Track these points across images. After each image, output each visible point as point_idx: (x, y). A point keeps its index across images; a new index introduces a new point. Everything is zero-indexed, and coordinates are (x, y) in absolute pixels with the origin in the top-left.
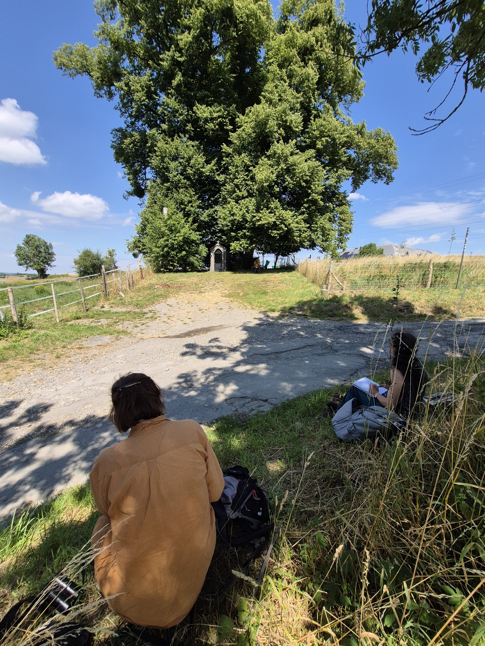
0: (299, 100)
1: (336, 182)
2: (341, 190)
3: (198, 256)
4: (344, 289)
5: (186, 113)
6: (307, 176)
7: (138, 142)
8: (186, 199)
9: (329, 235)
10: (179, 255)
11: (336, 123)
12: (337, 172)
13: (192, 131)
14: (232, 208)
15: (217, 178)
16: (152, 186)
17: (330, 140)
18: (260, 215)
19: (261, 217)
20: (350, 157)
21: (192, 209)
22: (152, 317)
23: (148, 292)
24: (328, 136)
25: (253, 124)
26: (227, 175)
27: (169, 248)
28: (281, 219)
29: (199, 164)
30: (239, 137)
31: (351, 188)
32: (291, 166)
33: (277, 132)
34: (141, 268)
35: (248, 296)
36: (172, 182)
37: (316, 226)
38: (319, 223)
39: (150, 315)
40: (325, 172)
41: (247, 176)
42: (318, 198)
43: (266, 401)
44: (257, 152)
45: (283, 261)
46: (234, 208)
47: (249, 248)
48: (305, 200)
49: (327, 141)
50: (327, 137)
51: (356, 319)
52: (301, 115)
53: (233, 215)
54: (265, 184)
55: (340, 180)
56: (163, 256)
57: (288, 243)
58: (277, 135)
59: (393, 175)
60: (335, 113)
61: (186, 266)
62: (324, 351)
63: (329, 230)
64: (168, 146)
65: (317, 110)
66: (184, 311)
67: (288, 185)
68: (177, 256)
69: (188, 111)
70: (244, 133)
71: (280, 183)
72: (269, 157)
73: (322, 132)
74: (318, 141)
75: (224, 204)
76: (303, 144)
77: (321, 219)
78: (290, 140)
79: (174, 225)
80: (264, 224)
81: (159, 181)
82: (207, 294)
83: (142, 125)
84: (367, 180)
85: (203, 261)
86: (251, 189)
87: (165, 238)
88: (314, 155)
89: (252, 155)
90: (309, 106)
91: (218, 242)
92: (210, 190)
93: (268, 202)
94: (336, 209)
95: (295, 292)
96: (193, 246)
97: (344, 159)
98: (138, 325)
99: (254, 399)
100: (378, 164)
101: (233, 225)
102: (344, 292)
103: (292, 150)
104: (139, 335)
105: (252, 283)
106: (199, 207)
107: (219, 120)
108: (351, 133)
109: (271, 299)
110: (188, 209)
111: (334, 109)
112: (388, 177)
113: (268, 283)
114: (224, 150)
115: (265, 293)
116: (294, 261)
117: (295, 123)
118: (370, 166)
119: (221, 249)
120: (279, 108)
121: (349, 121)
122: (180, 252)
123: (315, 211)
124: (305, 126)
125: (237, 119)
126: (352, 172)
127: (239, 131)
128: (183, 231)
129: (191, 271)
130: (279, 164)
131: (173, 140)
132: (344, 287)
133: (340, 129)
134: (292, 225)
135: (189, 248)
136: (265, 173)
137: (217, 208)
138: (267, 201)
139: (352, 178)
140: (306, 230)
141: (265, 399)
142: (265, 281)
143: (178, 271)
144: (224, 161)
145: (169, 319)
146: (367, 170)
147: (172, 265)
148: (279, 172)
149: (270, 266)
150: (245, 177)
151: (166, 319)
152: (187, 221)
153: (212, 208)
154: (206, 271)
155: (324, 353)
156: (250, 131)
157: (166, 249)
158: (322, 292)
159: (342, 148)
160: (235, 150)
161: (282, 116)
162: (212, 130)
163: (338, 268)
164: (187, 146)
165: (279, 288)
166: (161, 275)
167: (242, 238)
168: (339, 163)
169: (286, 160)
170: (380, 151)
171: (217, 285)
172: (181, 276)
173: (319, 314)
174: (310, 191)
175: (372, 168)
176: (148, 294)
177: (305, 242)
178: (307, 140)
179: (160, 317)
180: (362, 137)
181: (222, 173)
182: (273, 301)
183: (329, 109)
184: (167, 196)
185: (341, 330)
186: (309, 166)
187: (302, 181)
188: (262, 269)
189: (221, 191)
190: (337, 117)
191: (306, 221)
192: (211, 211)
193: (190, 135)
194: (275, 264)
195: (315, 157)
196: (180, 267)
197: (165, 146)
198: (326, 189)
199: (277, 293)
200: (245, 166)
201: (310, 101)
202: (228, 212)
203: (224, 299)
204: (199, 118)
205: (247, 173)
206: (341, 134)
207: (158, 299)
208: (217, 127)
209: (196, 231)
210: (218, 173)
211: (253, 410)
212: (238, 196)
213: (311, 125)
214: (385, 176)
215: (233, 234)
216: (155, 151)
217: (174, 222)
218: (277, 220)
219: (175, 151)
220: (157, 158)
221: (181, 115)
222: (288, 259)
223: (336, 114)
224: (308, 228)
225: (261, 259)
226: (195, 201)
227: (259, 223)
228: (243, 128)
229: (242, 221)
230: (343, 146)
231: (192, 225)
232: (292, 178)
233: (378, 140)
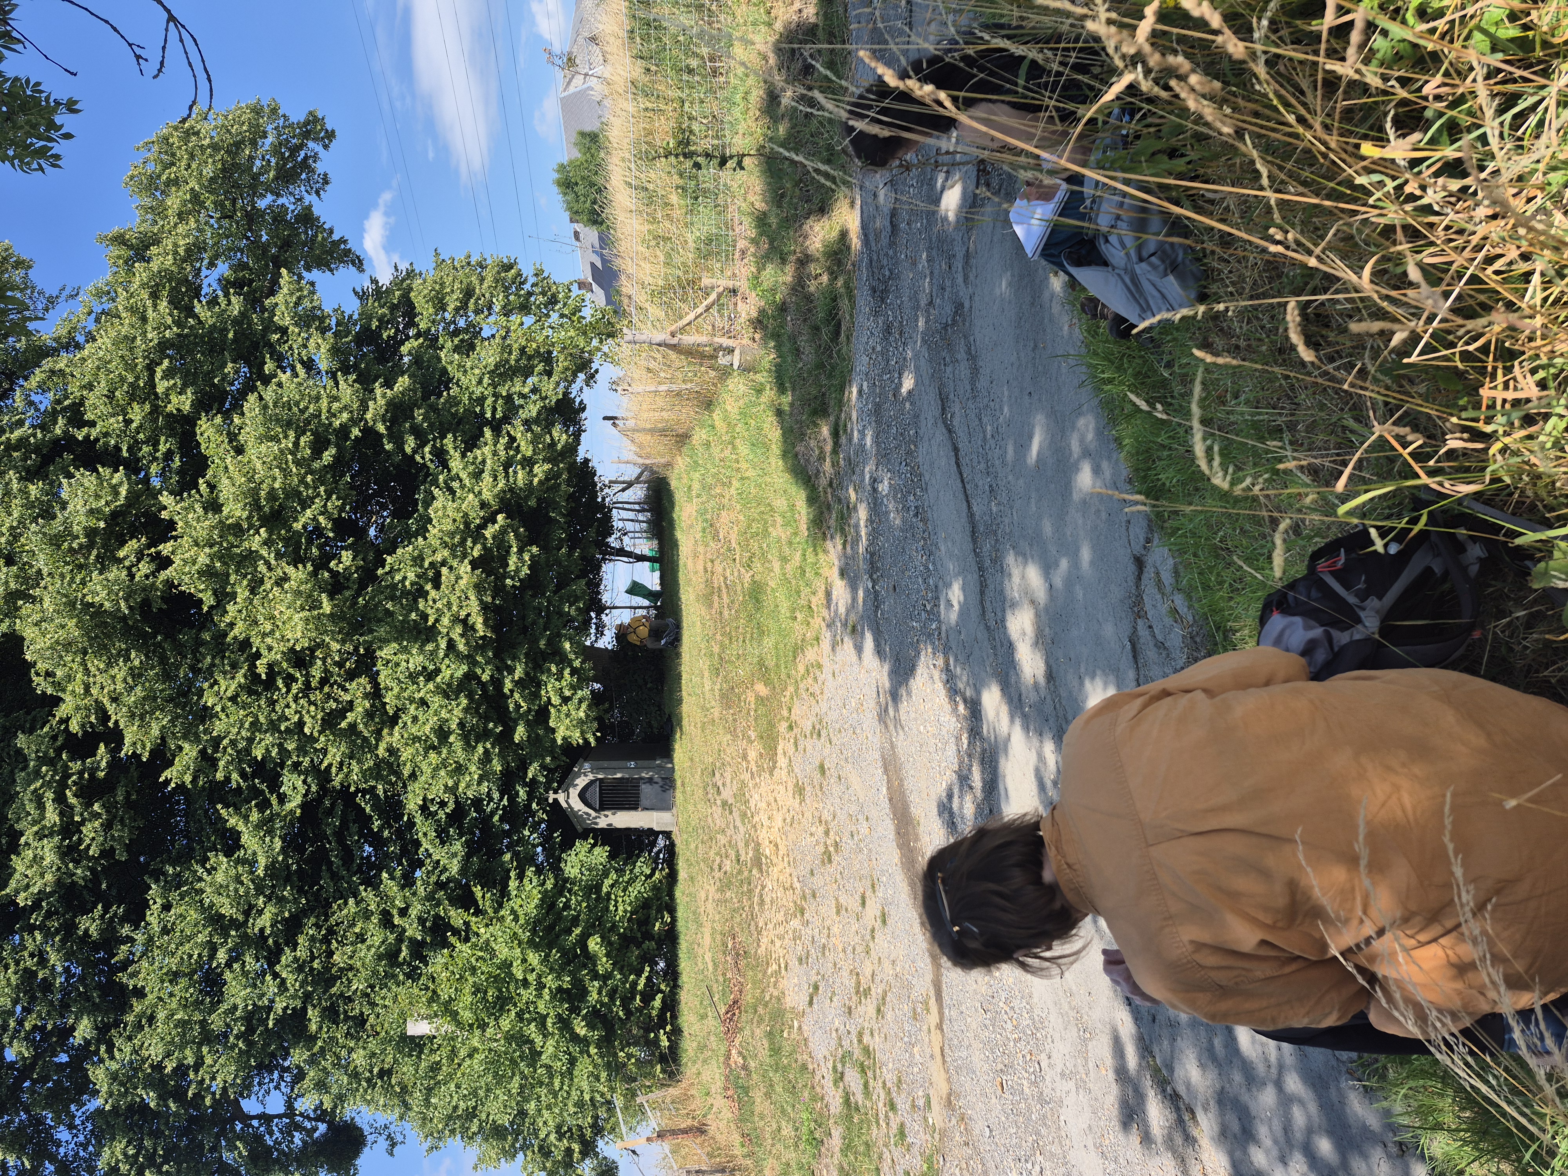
0: (15, 486)
1: (323, 330)
2: (352, 307)
3: (608, 882)
4: (730, 284)
5: (39, 937)
6: (296, 444)
7: (140, 1148)
8: (377, 937)
9: (522, 350)
10: (604, 964)
11: (104, 341)
12: (284, 331)
13: (106, 910)
14: (416, 739)
15: (294, 803)
16: (321, 1086)
17: (166, 363)
18: (445, 621)
19: (456, 620)
20: (228, 281)
21: (414, 912)
22: (863, 1071)
23: (758, 1095)
24: (150, 370)
25: (96, 663)
26: (282, 765)
27: (574, 1010)
28: (463, 542)
29: (238, 880)
30: (142, 718)
31: (346, 274)
32: (260, 508)
33: (129, 569)
34: (661, 1135)
35: (771, 663)
36: (307, 997)
37: (489, 401)
38: (478, 391)
39: (853, 1079)
40: (284, 377)
41: (290, 680)
42: (381, 395)
43: (1139, 563)
44: (200, 643)
45: (630, 526)
46: (414, 730)
47: (577, 664)
48: (388, 447)
49: (168, 374)
50: (152, 374)
51: (844, 234)
52: (70, 476)
53: (442, 733)
54: (327, 607)
55: (315, 318)
56: (606, 1043)
57: (556, 507)
58: (144, 568)
59: (298, 116)
60: (66, 347)
61: (648, 935)
62: (961, 355)
63: (506, 349)
64: (161, 1015)
65: (53, 415)
66: (835, 930)
67: (329, 518)
68: (607, 976)
69: (31, 929)
70: (125, 699)
71: (320, 547)
72: (224, 597)
73: (133, 395)
74: (170, 408)
75: (398, 774)
76: (177, 463)
77: (464, 381)
78: (164, 515)
79: (477, 990)
80: (485, 608)
81: (298, 1056)
82: (763, 836)
83: (71, 1127)
84: (316, 211)
85: (631, 858)
86: (340, 664)
87: (532, 1030)
88: (218, 420)
89: (213, 665)
90: (37, 449)
91: (551, 797)
92: (340, 835)
93: (393, 592)
94: (423, 326)
95: (750, 473)
96: (567, 906)
97: (237, 305)
98: (894, 1126)
99: (1137, 609)
100: (255, 177)
101: (483, 735)
102: (743, 285)
103: (197, 506)
104: (936, 1116)
105: (716, 649)
106: (408, 881)
107: (72, 800)
108: (143, 286)
109: (776, 566)
110: (413, 931)
111: (52, 352)
112: (306, 135)
113: (718, 581)
114: (188, 778)
115: (756, 592)
116: (630, 485)
117: (98, 497)
118: (262, 204)
119: (581, 782)
120: (42, 562)
121: (99, 294)
122: (590, 959)
123: (433, 408)
124: (113, 459)
125: (74, 727)
126: (284, 271)
127: (117, 715)
128: (503, 952)
129: (672, 911)
130: (251, 557)
131: (140, 993)
132: (724, 283)
133: (126, 325)
134: (487, 495)
135: (575, 921)
136: (281, 609)
137: (412, 803)
138: (392, 598)
139: (308, 269)
140: (504, 440)
141: (1132, 568)
142: (709, 596)
143: (672, 974)
144: (228, 779)
145: (867, 992)
146: (279, 216)
147: (648, 998)
148: (279, 556)
149: (652, 580)
150: (295, 688)
151: (869, 1008)
152: (466, 934)
153: (411, 824)
154: (671, 849)
155: (969, 352)
156: (120, 672)
157: (581, 1029)
158: (747, 369)
159: (196, 317)
160: (189, 734)
161: (71, 550)
162: (107, 826)
163: (655, 311)
164: (165, 931)
165: (733, 537)
166: (689, 1046)
167: (536, 695)
168: (250, 323)
169: (237, 530)
170: (208, 171)
171: (727, 794)
172: (692, 956)
173: (830, 376)
174: (356, 432)
175: (270, 198)
176: (768, 1095)
177: (553, 444)
178: (163, 448)
179: (860, 1035)
180: (157, 242)
181: (275, 784)
182: (784, 560)
183: (53, 372)
184: (361, 1021)
185: (886, 291)
186: (261, 439)
187: (316, 465)
188: (661, 612)
189: (345, 787)
190: (80, 339)
191: (471, 443)
192: (424, 830)
193: (123, 920)
194: (641, 558)
195: (227, 416)
196: (653, 964)
197: (161, 1027)
198: (346, 370)
199: (754, 545)
200: (250, 692)
201: (22, 442)
202: (432, 755)
203: (782, 762)
204: (59, 882)
205: (280, 683)
206: (144, 319)
207: (787, 1048)
208: (96, 807)
209: (504, 893)
210: (274, 800)
211: (1174, 611)
212: (369, 715)
213: (106, 435)
214: (301, 146)
215: (520, 733)
216: (181, 1070)
217: (468, 989)
218: (464, 556)
219: (183, 982)
220: (208, 1061)
221: (43, 960)
222: (623, 506)
223: (71, 344)
224: (497, 430)
225: (625, 617)
226: (384, 897)
227: (479, 626)
228: (106, 701)
229: (470, 697)
230: (190, 311)
231: (478, 912)
232: (305, 504)
233: (169, 183)
